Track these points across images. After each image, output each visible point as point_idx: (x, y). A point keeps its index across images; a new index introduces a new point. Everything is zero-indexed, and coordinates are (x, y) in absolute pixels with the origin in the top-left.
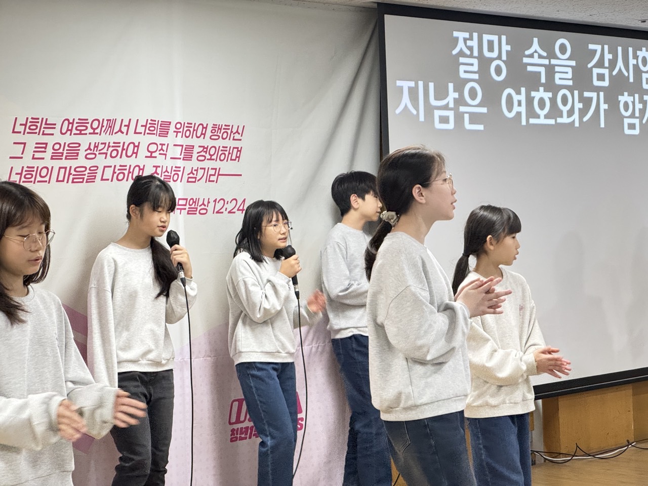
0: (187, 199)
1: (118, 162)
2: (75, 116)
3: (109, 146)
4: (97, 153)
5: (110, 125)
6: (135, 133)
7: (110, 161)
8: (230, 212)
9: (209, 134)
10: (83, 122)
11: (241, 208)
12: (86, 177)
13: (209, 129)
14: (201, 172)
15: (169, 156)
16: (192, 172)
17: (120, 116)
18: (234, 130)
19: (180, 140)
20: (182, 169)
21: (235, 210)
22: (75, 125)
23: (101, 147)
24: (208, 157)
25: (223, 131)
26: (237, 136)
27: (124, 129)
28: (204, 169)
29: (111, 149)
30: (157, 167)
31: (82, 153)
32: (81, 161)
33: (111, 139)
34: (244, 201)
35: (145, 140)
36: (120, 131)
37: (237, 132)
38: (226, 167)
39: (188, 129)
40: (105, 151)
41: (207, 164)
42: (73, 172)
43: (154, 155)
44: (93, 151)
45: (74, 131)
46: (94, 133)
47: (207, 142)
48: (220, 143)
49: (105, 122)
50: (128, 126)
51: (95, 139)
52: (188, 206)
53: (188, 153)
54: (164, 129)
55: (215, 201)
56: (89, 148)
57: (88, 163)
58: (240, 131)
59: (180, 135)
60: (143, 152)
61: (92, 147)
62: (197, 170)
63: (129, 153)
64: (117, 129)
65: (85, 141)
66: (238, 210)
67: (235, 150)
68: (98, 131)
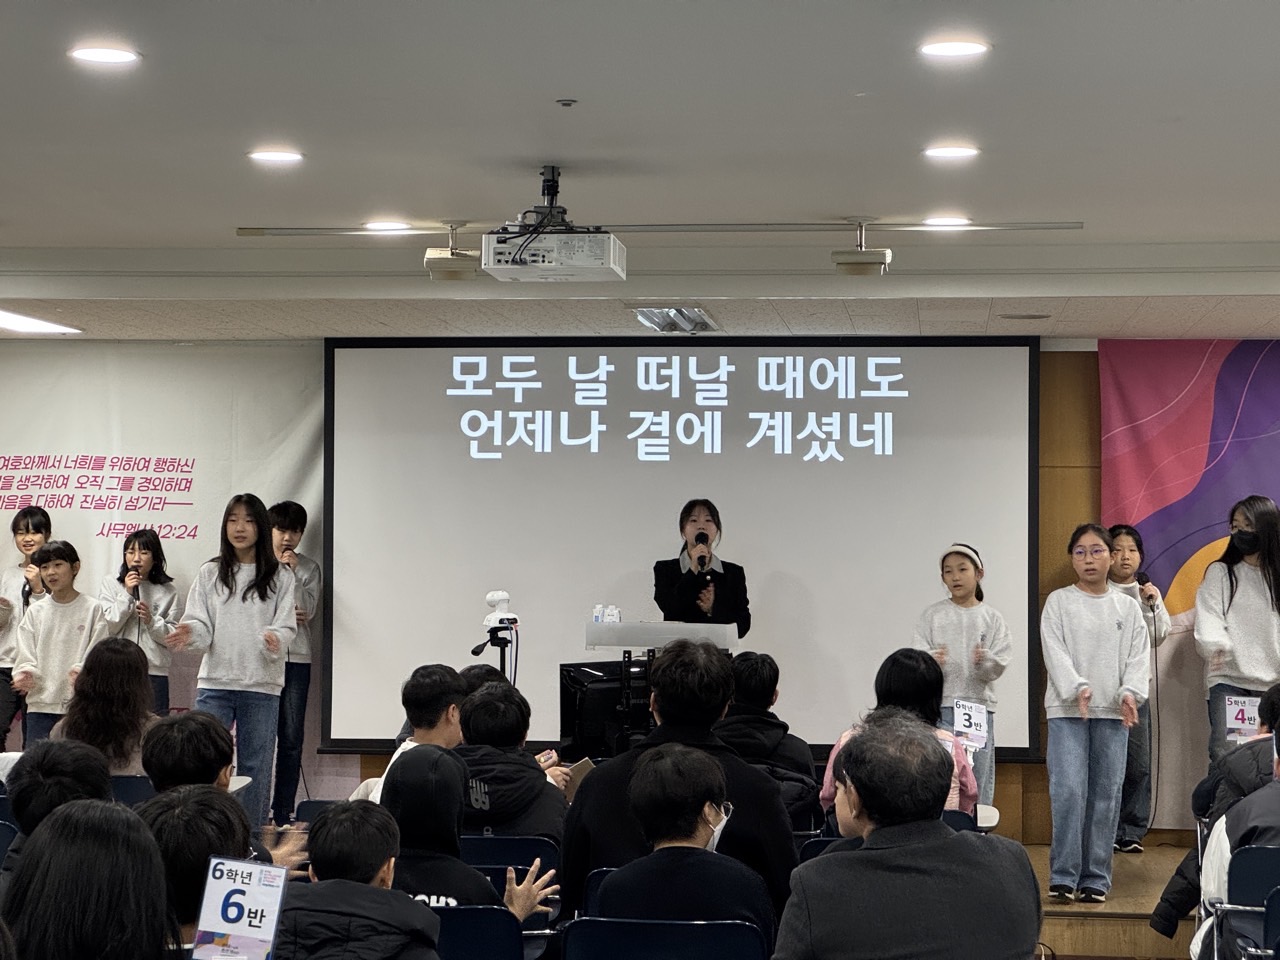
0: (125, 525)
1: (50, 492)
2: (11, 454)
3: (43, 479)
4: (29, 484)
5: (44, 461)
6: (65, 467)
7: (43, 491)
8: (178, 537)
9: (152, 466)
10: (18, 459)
11: (192, 533)
12: (17, 505)
13: (153, 463)
14: (142, 502)
15: (104, 486)
16: (131, 501)
17: (53, 453)
18: (182, 463)
19: (116, 472)
20: (119, 498)
21: (184, 535)
22: (11, 461)
23: (32, 479)
24: (151, 487)
25: (168, 464)
26: (185, 468)
27: (57, 464)
28: (148, 498)
29: (45, 481)
30: (86, 496)
31: (15, 485)
32: (14, 491)
33: (46, 473)
34: (196, 527)
35: (75, 474)
36: (53, 465)
37: (186, 464)
38: (173, 496)
39: (129, 463)
40: (39, 482)
41: (150, 494)
42: (6, 500)
43: (84, 486)
44: (25, 482)
45: (10, 466)
46: (26, 468)
47: (150, 474)
48: (166, 475)
49: (37, 460)
50: (60, 461)
51: (27, 473)
52: (126, 530)
53: (127, 484)
54: (99, 463)
55: (160, 527)
56: (21, 481)
57: (20, 493)
58: (190, 463)
59: (116, 468)
60: (73, 483)
61: (24, 479)
62: (138, 499)
63: (59, 485)
64: (50, 464)
65: (19, 474)
66: (188, 535)
67: (184, 482)
68: (29, 466)
